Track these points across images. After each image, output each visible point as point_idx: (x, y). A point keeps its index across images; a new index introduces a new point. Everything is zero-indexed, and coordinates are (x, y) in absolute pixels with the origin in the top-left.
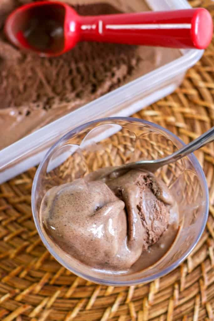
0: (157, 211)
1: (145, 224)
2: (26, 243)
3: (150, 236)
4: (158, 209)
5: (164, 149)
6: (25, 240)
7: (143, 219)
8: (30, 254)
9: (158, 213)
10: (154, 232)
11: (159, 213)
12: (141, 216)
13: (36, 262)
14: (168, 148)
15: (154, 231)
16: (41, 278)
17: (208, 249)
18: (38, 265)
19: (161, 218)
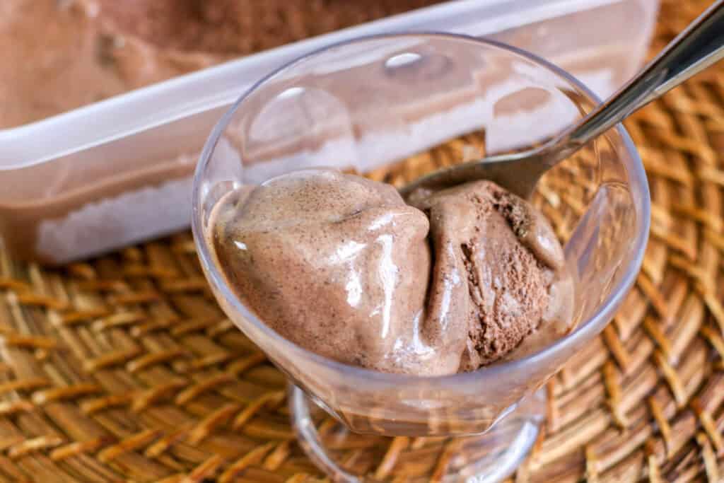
0: (514, 271)
1: (477, 293)
2: (178, 381)
3: (488, 330)
4: (519, 267)
5: (562, 192)
6: (180, 375)
7: (475, 281)
8: (183, 408)
9: (517, 276)
10: (500, 325)
11: (520, 277)
12: (471, 272)
13: (193, 427)
14: (572, 189)
15: (501, 321)
16: (197, 464)
17: (645, 462)
18: (199, 432)
19: (524, 293)
